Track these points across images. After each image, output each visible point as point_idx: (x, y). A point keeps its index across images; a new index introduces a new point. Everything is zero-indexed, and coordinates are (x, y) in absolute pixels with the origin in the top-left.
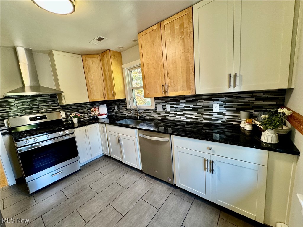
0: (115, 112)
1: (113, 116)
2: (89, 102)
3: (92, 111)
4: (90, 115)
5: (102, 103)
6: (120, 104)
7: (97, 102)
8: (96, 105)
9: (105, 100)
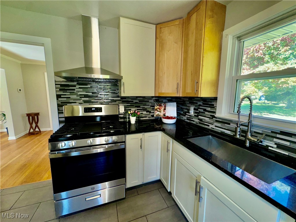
0: (189, 116)
1: (184, 121)
2: (154, 96)
3: (156, 110)
4: (153, 114)
5: (171, 99)
6: (200, 105)
7: (165, 98)
8: (163, 101)
9: (178, 96)
